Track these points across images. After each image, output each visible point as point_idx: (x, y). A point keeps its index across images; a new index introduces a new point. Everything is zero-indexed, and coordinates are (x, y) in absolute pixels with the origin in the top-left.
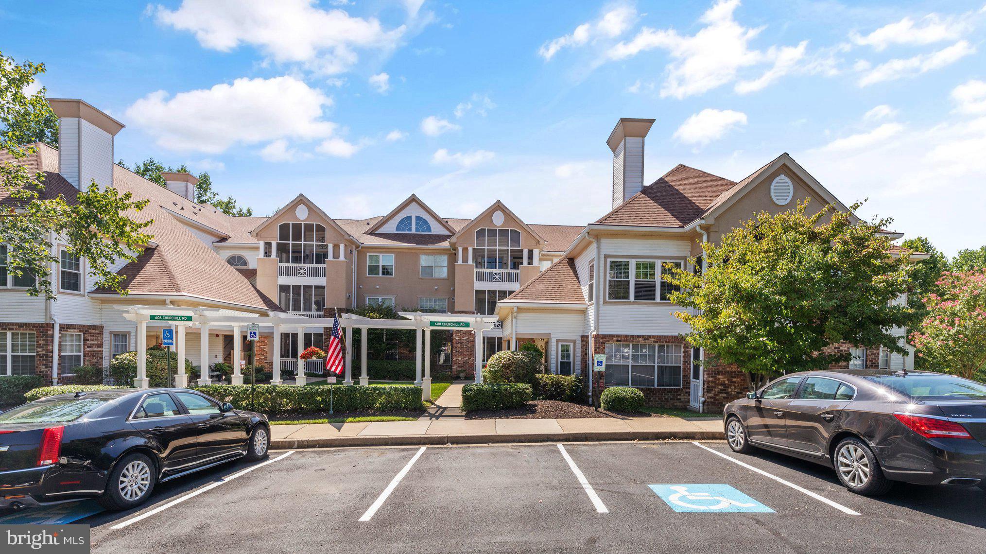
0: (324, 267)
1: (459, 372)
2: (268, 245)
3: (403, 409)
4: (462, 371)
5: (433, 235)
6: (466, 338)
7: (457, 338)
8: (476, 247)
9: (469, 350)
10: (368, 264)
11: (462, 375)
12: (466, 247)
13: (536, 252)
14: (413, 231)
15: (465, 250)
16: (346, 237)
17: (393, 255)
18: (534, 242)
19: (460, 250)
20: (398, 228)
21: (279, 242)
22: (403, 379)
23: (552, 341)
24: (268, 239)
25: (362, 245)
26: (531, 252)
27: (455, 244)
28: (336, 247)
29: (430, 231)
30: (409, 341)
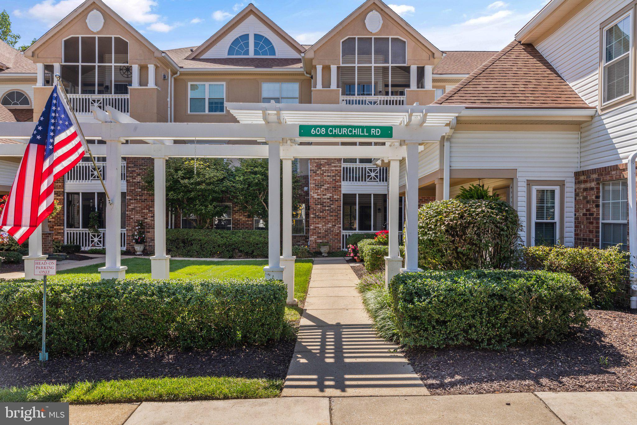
0: (126, 97)
1: (320, 245)
2: (49, 68)
3: (239, 345)
4: (324, 244)
5: (278, 59)
6: (329, 195)
7: (316, 196)
8: (341, 65)
9: (334, 214)
10: (189, 97)
11: (324, 249)
12: (327, 64)
13: (428, 69)
14: (251, 55)
15: (327, 69)
16: (157, 54)
17: (224, 83)
18: (425, 55)
19: (319, 68)
20: (230, 51)
21: (64, 64)
22: (240, 257)
23: (520, 184)
24: (49, 60)
25: (181, 70)
26: (421, 72)
27: (311, 60)
28: (143, 69)
29: (274, 54)
30: (247, 202)
